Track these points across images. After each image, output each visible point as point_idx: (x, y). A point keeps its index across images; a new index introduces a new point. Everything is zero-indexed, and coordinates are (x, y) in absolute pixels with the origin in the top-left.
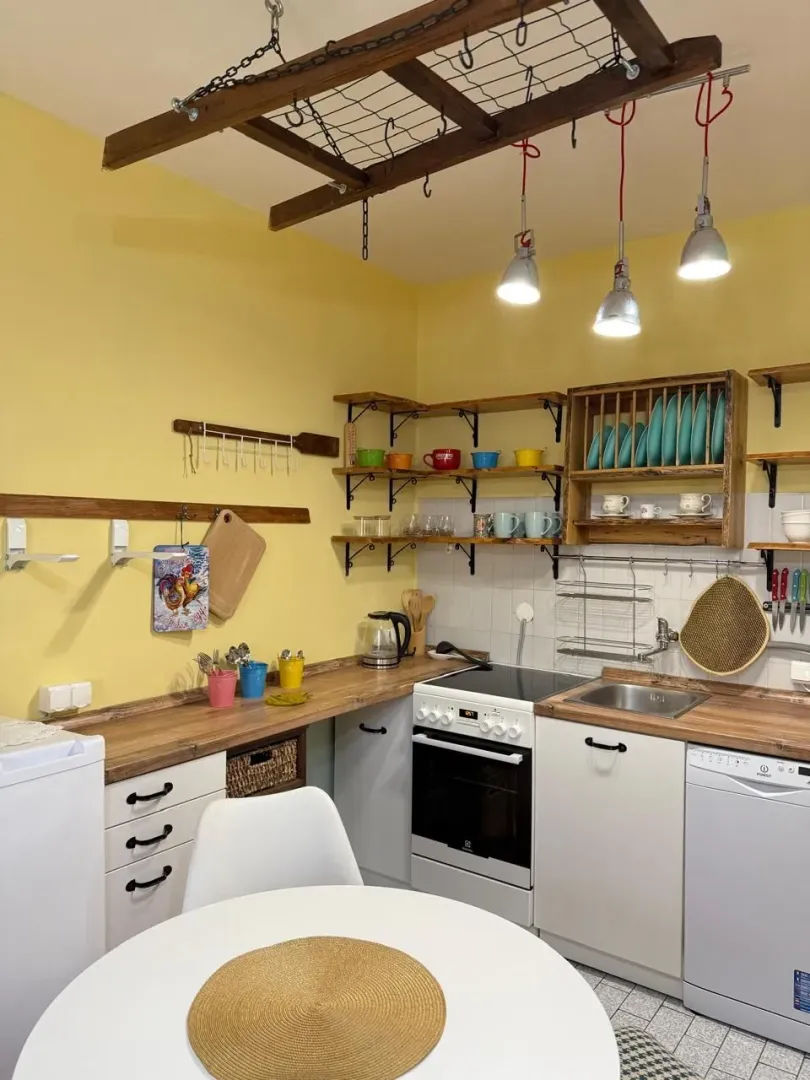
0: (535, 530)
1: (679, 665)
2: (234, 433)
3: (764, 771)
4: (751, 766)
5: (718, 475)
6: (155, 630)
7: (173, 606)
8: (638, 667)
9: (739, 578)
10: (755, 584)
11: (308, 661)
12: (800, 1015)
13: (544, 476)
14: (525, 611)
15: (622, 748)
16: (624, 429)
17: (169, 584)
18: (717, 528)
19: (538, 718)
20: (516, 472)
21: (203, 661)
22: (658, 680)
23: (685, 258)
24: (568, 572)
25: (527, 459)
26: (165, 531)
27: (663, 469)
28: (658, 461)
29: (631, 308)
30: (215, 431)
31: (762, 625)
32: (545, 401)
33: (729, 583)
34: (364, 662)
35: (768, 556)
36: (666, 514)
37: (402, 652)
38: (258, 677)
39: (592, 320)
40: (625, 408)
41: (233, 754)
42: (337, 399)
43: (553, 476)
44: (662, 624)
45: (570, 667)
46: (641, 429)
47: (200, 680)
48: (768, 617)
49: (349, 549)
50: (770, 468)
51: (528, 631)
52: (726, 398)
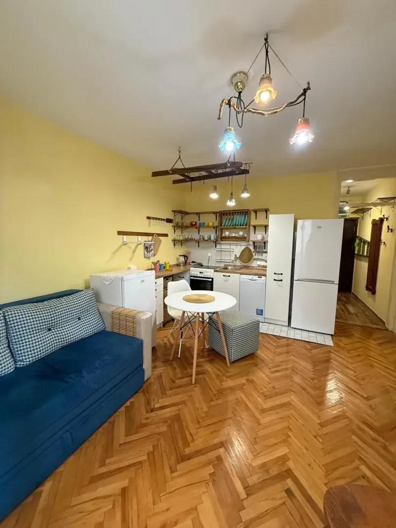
0: (212, 238)
1: (238, 263)
2: (156, 219)
3: (252, 278)
4: (250, 277)
5: (246, 228)
6: (145, 257)
7: (148, 252)
8: (231, 264)
9: (249, 247)
10: (252, 248)
11: (170, 264)
12: (258, 316)
13: (214, 227)
14: (209, 254)
15: (229, 276)
16: (229, 219)
17: (147, 248)
18: (245, 238)
19: (215, 272)
20: (208, 226)
21: (153, 263)
22: (234, 266)
23: (243, 192)
24: (218, 246)
25: (211, 224)
26: (146, 238)
27: (236, 227)
28: (235, 226)
29: (234, 200)
30: (154, 218)
31: (252, 255)
32: (215, 213)
33: (247, 248)
34: (178, 265)
35: (254, 243)
36: (237, 235)
37: (185, 263)
38: (162, 267)
39: (227, 202)
40: (227, 215)
41: (164, 278)
42: (173, 211)
43: (215, 228)
44: (236, 255)
45: (218, 265)
46: (233, 219)
47: (152, 266)
48: (254, 254)
49: (175, 242)
50: (255, 227)
51: (210, 258)
52: (248, 215)
